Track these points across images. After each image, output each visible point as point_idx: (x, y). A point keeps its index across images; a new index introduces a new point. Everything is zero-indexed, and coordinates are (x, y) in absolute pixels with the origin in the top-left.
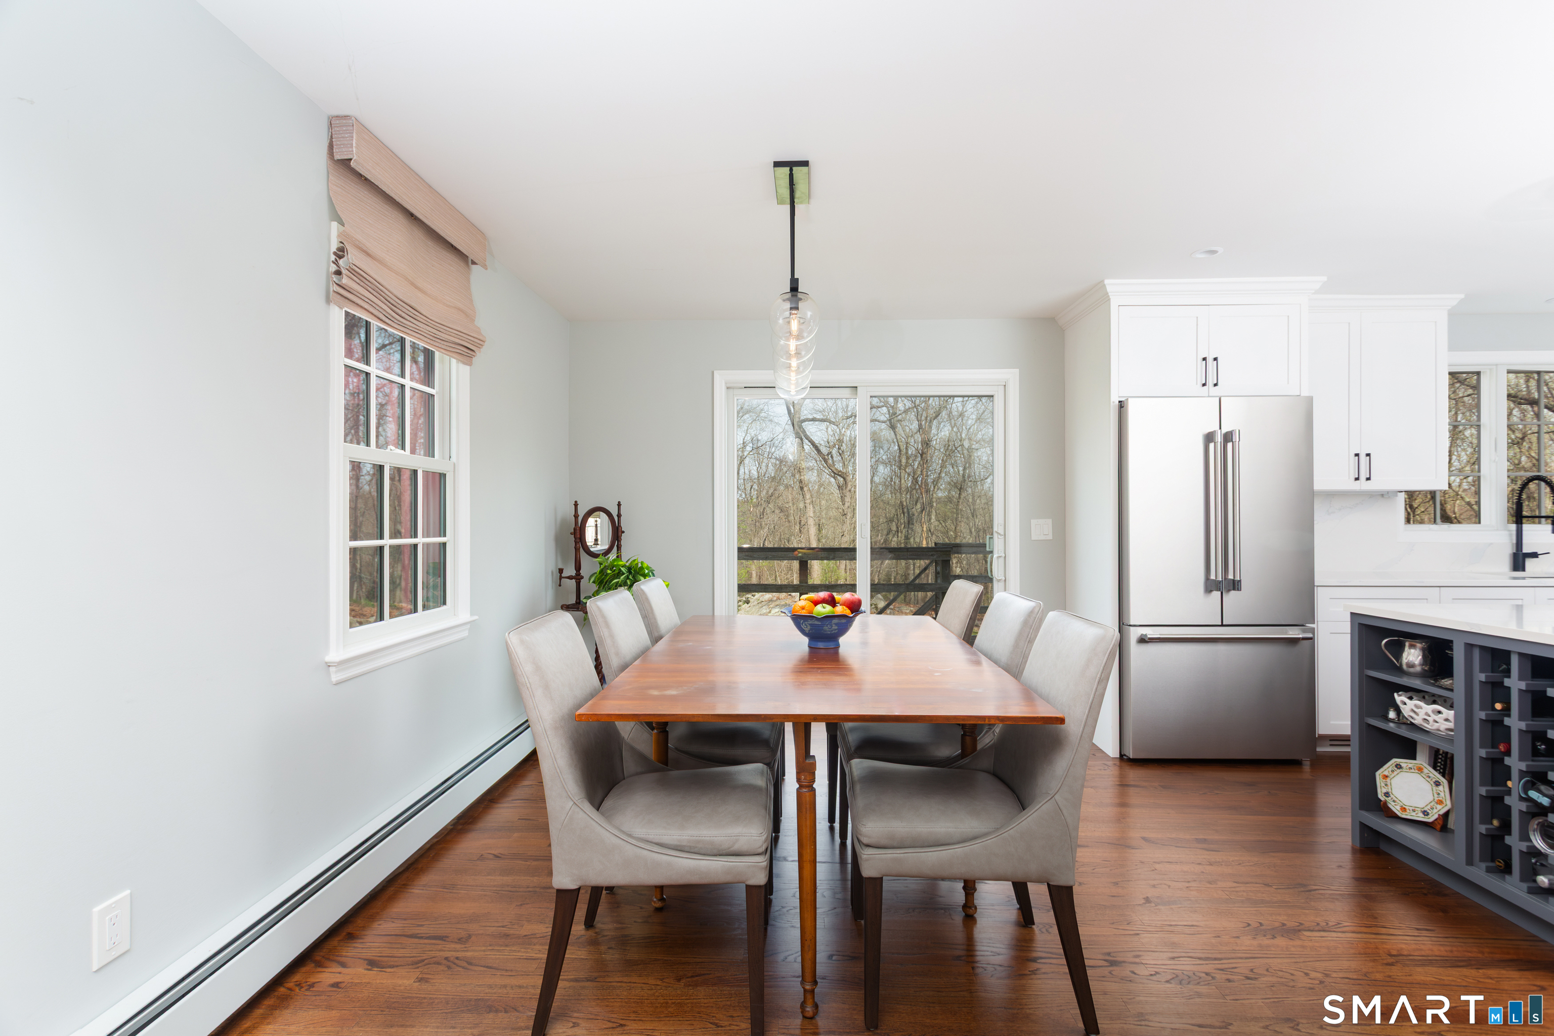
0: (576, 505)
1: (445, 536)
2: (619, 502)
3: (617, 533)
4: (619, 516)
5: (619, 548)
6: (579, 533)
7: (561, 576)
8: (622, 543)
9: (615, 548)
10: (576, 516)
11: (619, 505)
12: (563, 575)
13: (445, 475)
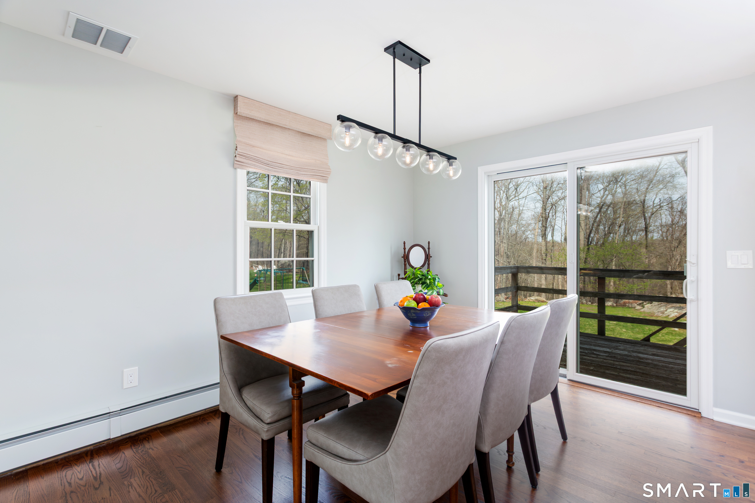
0: (404, 243)
1: (313, 257)
2: (429, 242)
3: (428, 257)
4: (429, 248)
5: (429, 265)
6: (406, 257)
7: (399, 277)
8: (430, 262)
9: (427, 265)
10: (405, 249)
11: (429, 243)
12: (400, 277)
13: (313, 231)
